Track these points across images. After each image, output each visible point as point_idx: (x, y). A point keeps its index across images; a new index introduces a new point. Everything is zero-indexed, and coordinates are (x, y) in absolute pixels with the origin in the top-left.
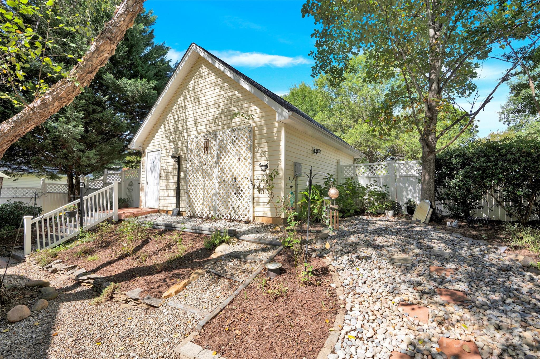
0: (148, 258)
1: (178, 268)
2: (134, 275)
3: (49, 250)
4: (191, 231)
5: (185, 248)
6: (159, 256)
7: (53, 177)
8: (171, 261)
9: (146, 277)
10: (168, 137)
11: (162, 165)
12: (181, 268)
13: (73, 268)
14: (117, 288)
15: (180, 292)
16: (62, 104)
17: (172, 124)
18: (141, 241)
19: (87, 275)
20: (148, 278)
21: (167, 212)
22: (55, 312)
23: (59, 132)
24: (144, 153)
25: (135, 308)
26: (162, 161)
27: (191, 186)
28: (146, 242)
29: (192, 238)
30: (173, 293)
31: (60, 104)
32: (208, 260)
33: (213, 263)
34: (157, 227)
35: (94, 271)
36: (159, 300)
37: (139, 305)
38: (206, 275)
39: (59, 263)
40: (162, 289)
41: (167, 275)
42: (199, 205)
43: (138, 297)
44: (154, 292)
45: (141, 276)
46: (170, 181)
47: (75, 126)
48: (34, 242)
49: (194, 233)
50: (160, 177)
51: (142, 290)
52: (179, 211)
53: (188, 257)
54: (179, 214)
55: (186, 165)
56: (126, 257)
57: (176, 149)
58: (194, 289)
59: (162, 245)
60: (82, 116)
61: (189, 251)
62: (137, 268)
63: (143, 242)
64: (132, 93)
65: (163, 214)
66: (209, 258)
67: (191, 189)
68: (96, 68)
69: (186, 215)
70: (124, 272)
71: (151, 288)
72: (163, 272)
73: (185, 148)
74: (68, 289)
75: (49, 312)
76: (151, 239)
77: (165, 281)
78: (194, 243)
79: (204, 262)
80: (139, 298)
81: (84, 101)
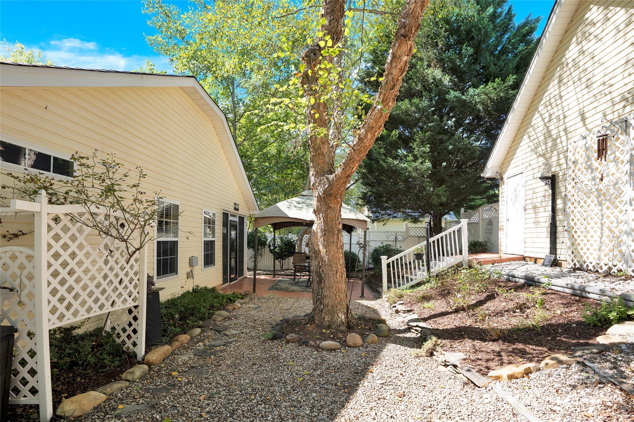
0: (487, 318)
1: (525, 342)
2: (462, 335)
3: (398, 291)
4: (567, 290)
5: (548, 314)
6: (504, 318)
7: (415, 220)
8: (519, 329)
9: (476, 341)
10: (534, 150)
11: (528, 192)
12: (530, 344)
13: (409, 311)
14: (438, 345)
15: (517, 378)
16: (374, 135)
17: (541, 128)
18: (485, 295)
19: (417, 321)
20: (478, 345)
21: (536, 260)
22: (381, 350)
23: (409, 172)
24: (502, 180)
25: (453, 377)
26: (528, 188)
27: (575, 220)
28: (491, 297)
29: (565, 301)
30: (505, 377)
31: (373, 135)
32: (587, 344)
33: (595, 351)
34: (514, 279)
35: (425, 320)
36: (482, 377)
37: (458, 375)
38: (575, 368)
39: (402, 304)
40: (491, 364)
41: (505, 348)
42: (591, 250)
43: (457, 363)
44: (479, 365)
45: (470, 338)
46: (540, 215)
47: (422, 163)
48: (389, 281)
49: (573, 295)
50: (525, 210)
51: (465, 357)
52: (555, 260)
53: (548, 329)
54: (555, 263)
55: (566, 188)
56: (462, 312)
57: (548, 165)
58: (543, 382)
59: (511, 305)
60: (428, 150)
61: (553, 322)
62: (470, 327)
63: (488, 296)
64: (483, 104)
65: (529, 262)
66: (591, 342)
67: (575, 224)
68: (398, 80)
69: (566, 266)
70: (452, 328)
71: (478, 359)
72: (500, 342)
73: (563, 161)
74: (400, 332)
75: (375, 348)
76: (497, 295)
77: (499, 354)
78: (567, 310)
79: (578, 345)
80: (459, 366)
81: (429, 133)
